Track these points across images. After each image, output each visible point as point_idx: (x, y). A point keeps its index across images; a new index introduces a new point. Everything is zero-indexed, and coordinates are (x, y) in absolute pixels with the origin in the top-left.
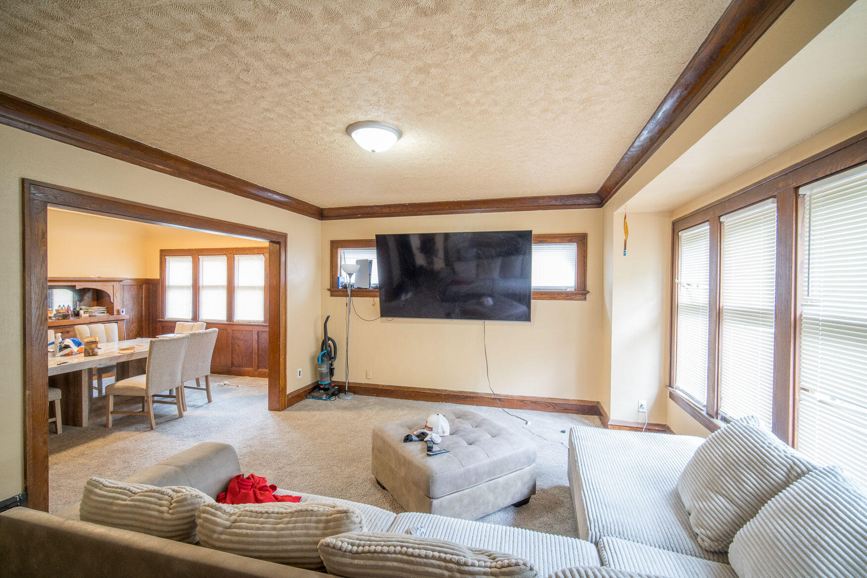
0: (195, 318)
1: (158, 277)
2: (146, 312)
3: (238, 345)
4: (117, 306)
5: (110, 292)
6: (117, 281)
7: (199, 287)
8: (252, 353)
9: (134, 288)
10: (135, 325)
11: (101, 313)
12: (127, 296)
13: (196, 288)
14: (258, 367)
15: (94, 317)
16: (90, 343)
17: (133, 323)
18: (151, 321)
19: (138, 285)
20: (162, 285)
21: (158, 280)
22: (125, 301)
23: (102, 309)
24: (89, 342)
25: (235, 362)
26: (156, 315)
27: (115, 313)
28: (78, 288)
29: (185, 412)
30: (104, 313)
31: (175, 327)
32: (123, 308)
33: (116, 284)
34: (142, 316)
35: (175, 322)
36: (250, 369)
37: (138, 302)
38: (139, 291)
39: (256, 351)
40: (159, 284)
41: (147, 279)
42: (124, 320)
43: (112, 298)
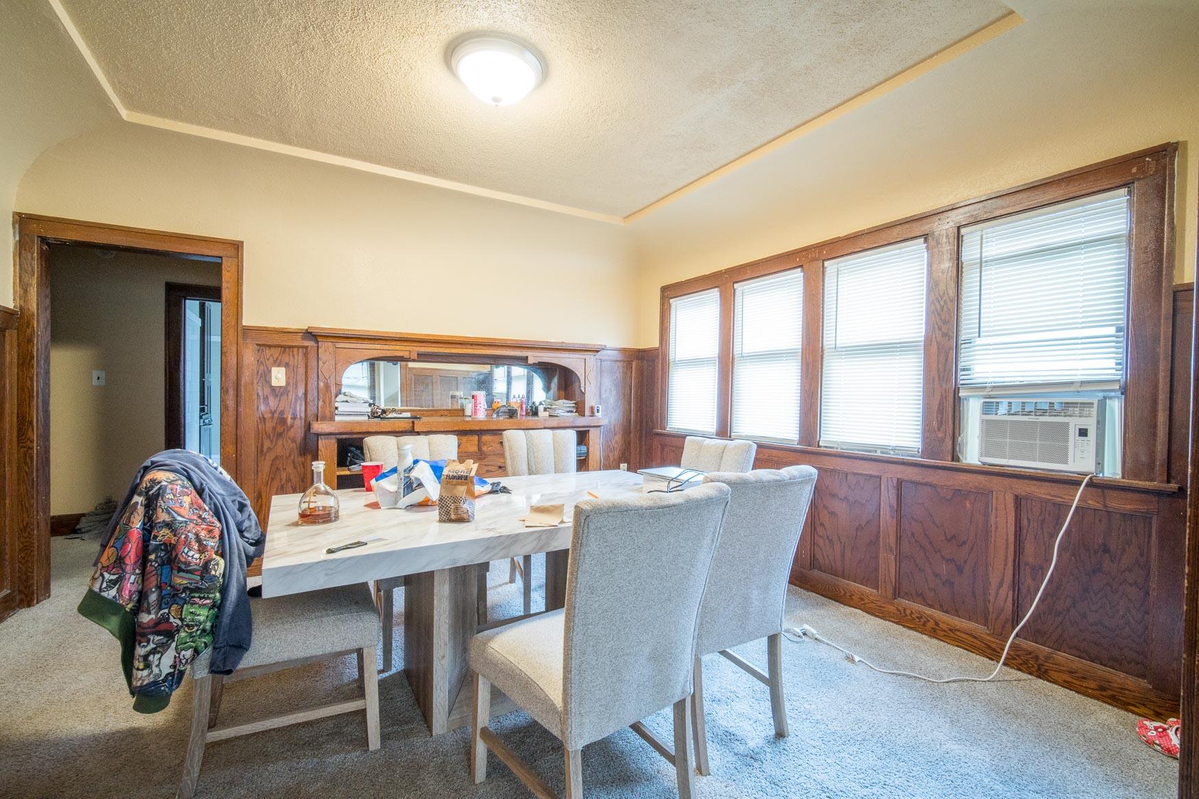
0: (724, 431)
1: (655, 344)
2: (636, 415)
3: (832, 514)
4: (590, 400)
5: (580, 373)
6: (590, 351)
7: (733, 359)
8: (874, 542)
9: (618, 367)
10: (618, 438)
11: (568, 412)
12: (608, 382)
13: (726, 364)
14: (897, 593)
15: (556, 418)
16: (455, 481)
17: (615, 434)
18: (644, 432)
19: (624, 361)
20: (663, 359)
21: (656, 350)
22: (603, 392)
23: (570, 404)
24: (454, 477)
25: (819, 556)
26: (652, 421)
27: (587, 412)
28: (531, 361)
29: (704, 779)
30: (572, 412)
31: (683, 448)
32: (601, 404)
33: (590, 358)
34: (630, 422)
35: (683, 437)
36: (867, 590)
37: (624, 395)
38: (626, 373)
39: (892, 540)
40: (658, 358)
41: (639, 351)
42: (600, 426)
43: (582, 385)
